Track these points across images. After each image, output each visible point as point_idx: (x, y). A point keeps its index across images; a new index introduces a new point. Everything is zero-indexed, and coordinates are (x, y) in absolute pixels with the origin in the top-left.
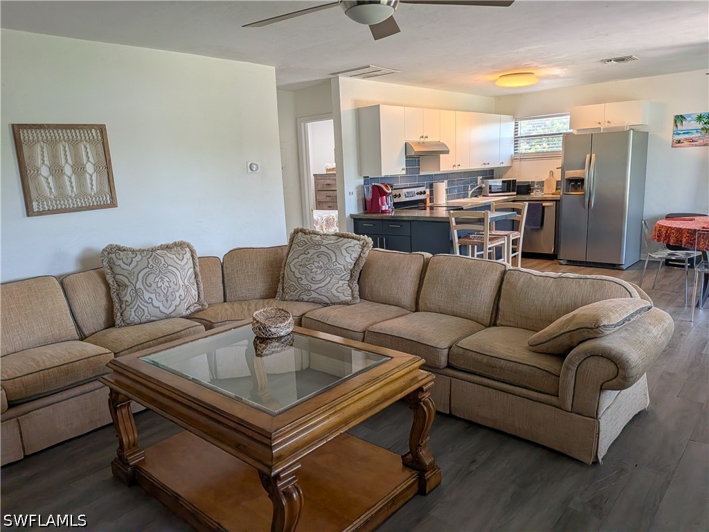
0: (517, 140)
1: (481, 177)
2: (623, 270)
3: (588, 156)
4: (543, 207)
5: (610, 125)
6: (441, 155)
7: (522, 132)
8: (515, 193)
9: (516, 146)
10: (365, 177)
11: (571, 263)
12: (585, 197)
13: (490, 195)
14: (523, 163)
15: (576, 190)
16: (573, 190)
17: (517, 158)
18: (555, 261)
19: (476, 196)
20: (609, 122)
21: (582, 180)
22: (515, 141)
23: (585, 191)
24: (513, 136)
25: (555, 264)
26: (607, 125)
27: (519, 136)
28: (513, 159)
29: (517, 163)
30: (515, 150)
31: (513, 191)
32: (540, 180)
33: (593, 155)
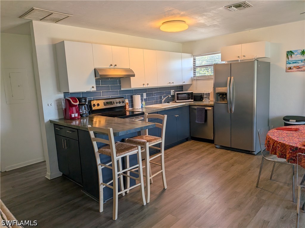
0: (195, 68)
1: (174, 91)
2: (255, 155)
3: (229, 78)
4: (206, 111)
5: (245, 58)
6: (131, 77)
7: (198, 63)
8: (193, 100)
9: (195, 72)
10: (64, 93)
11: (223, 147)
12: (228, 105)
13: (177, 101)
14: (199, 82)
15: (223, 100)
16: (222, 100)
17: (195, 79)
18: (213, 145)
19: (168, 102)
20: (244, 56)
21: (226, 94)
22: (194, 69)
23: (227, 102)
24: (192, 66)
25: (213, 147)
26: (243, 58)
27: (197, 66)
28: (192, 80)
29: (195, 82)
30: (194, 74)
31: (192, 99)
32: (208, 93)
33: (232, 78)
